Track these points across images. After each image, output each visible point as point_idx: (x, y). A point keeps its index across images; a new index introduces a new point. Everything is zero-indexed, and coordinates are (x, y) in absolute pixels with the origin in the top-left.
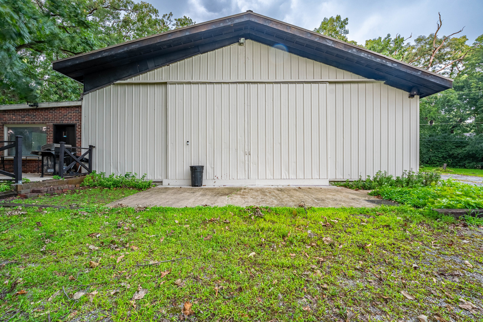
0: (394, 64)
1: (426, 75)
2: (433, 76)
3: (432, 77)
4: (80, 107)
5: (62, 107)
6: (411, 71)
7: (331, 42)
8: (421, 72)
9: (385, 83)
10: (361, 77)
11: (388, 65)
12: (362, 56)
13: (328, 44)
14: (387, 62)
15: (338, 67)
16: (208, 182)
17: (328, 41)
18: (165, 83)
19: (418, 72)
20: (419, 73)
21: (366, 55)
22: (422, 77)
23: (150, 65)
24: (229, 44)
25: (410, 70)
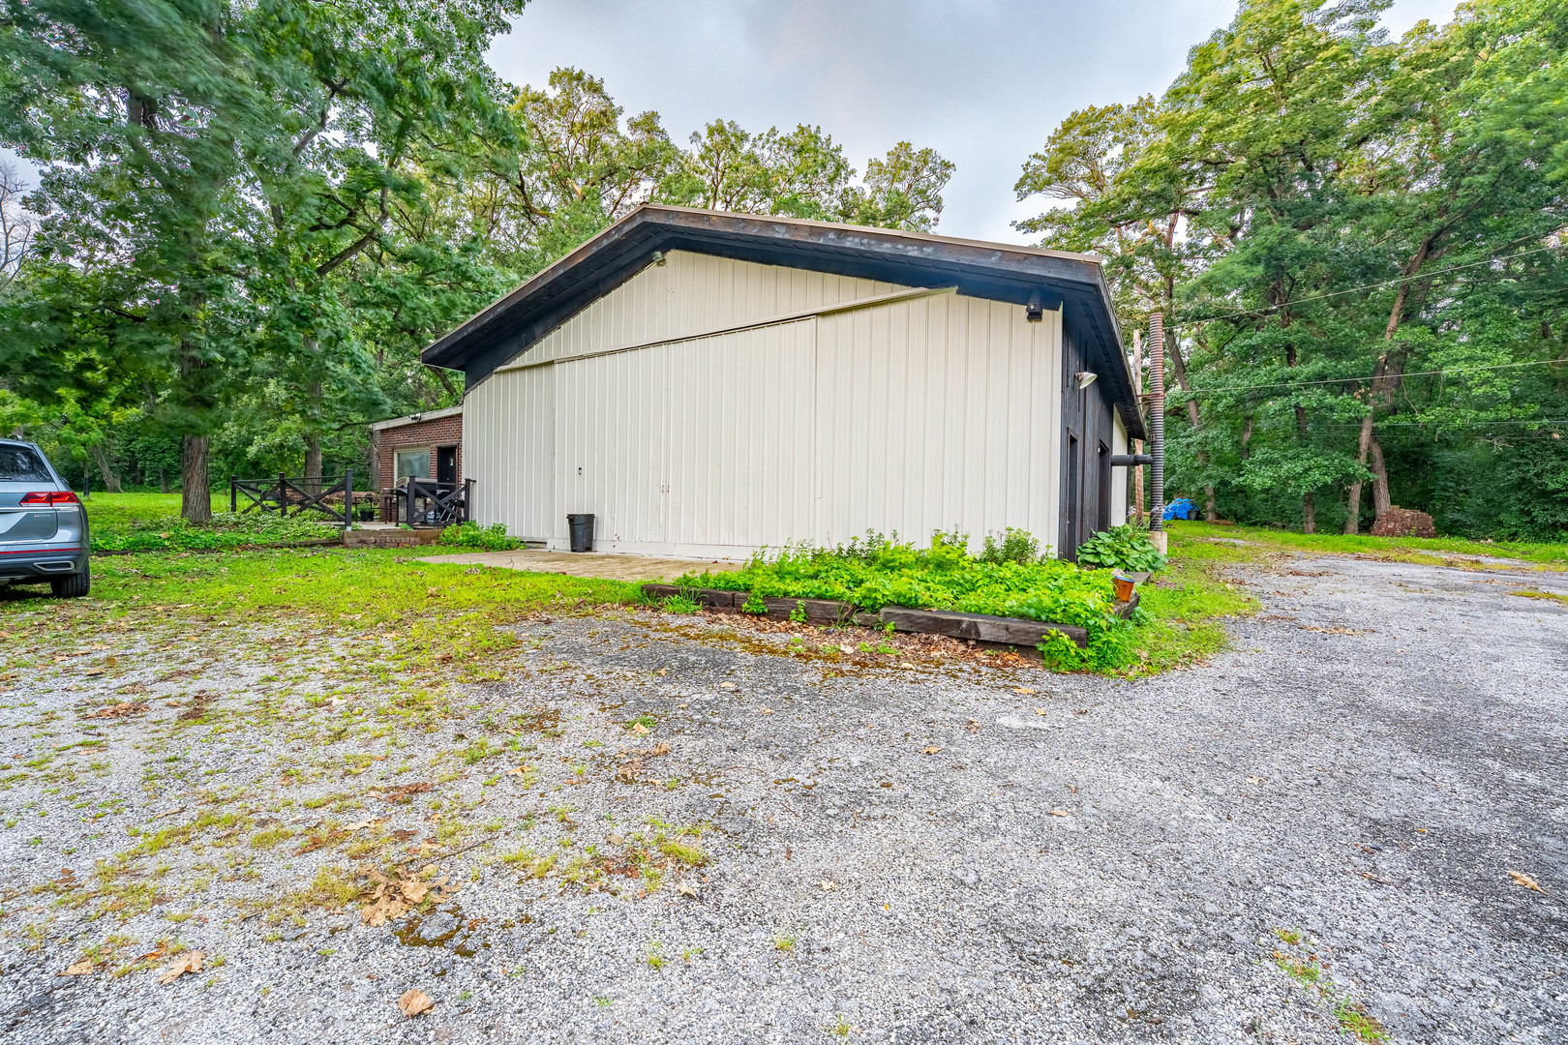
0: (925, 249)
1: (1013, 260)
2: (1034, 259)
3: (1032, 263)
4: (460, 415)
5: (446, 418)
6: (970, 258)
7: (784, 230)
8: (1000, 254)
9: (958, 292)
10: (896, 286)
11: (910, 254)
12: (848, 245)
13: (777, 236)
14: (909, 248)
15: (840, 273)
16: (603, 546)
17: (777, 228)
18: (551, 363)
19: (990, 256)
20: (993, 259)
21: (857, 240)
22: (1004, 266)
23: (538, 331)
24: (643, 268)
25: (968, 254)
